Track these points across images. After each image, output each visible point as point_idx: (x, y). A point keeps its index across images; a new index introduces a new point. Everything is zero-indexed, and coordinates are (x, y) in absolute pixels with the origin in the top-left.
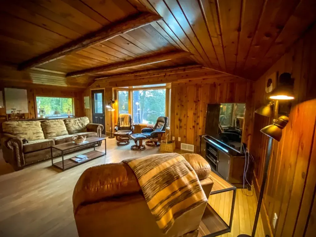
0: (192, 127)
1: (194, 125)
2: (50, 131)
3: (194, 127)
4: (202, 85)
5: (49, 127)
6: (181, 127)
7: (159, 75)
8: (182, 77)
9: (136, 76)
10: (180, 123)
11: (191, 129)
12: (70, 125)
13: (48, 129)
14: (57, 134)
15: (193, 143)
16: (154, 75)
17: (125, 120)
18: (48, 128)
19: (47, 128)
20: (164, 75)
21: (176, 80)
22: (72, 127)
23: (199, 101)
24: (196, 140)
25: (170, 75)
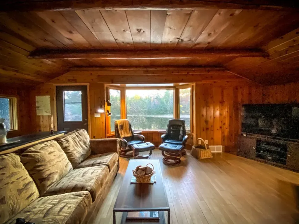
0: (219, 128)
1: (221, 125)
2: (48, 173)
3: (221, 127)
4: (226, 87)
5: (43, 163)
6: (207, 129)
7: (179, 74)
8: (207, 78)
9: (147, 71)
10: (206, 125)
11: (218, 129)
12: (71, 148)
13: (41, 168)
14: (60, 176)
15: (220, 143)
16: (173, 72)
17: (124, 128)
18: (41, 165)
19: (39, 166)
20: (186, 73)
21: (201, 81)
22: (75, 152)
23: (224, 102)
24: (224, 140)
25: (193, 75)
